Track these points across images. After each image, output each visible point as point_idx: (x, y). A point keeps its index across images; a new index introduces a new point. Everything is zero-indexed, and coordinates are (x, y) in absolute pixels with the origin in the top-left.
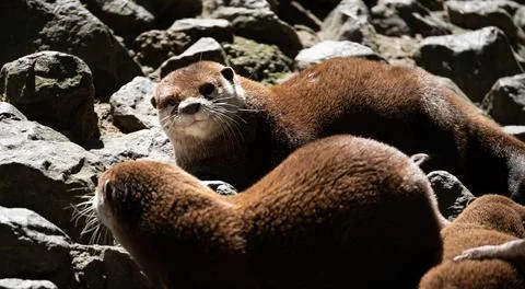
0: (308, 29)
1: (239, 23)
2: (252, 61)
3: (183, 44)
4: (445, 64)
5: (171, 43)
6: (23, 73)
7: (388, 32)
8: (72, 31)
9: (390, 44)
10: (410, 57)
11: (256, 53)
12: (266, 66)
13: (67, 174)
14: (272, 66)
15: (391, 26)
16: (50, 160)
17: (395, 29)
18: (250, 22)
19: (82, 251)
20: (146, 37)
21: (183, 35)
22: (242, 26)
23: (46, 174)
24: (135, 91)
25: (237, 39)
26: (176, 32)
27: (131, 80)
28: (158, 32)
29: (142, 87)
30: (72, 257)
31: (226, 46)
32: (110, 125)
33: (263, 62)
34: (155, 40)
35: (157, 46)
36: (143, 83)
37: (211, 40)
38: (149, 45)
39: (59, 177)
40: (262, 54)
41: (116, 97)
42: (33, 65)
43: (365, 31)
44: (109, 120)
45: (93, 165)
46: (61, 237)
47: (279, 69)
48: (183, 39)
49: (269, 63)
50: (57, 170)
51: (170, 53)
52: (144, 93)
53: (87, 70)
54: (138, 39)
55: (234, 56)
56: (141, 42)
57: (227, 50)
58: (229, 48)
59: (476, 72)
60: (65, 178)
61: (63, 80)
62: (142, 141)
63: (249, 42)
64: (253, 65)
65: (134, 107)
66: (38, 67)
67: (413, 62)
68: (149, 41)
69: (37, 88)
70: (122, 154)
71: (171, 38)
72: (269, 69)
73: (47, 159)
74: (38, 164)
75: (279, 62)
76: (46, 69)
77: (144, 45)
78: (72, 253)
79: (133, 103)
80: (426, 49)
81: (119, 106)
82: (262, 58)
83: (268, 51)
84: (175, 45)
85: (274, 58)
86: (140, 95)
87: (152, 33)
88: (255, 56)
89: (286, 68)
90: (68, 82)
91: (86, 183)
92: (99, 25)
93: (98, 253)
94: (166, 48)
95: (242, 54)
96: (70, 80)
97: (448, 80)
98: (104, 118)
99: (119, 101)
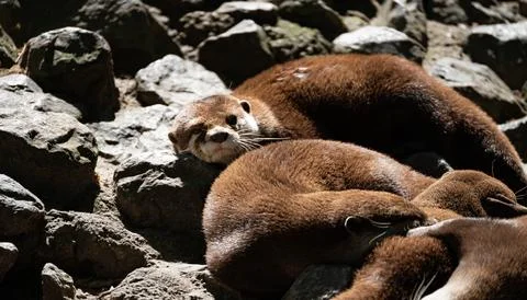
0: (362, 15)
1: (286, 7)
2: (290, 43)
3: (226, 26)
4: (490, 52)
5: (214, 24)
6: (43, 48)
7: (447, 20)
8: (111, 9)
9: (443, 32)
10: (459, 45)
11: (297, 36)
12: (304, 49)
13: (52, 143)
14: (310, 49)
15: (450, 15)
16: (38, 130)
17: (454, 18)
18: (297, 7)
19: (56, 216)
20: (190, 18)
21: (227, 16)
22: (289, 10)
23: (29, 142)
24: (162, 68)
25: (282, 22)
26: (220, 14)
27: (161, 58)
28: (202, 13)
29: (170, 64)
30: (46, 222)
31: (268, 28)
32: (134, 100)
33: (301, 45)
34: (198, 21)
35: (199, 26)
36: (172, 61)
37: (251, 22)
38: (192, 26)
39: (44, 146)
40: (301, 38)
41: (142, 73)
42: (54, 40)
43: (410, 18)
44: (134, 96)
45: (82, 135)
46: (31, 202)
47: (316, 52)
48: (227, 21)
49: (307, 46)
50: (43, 140)
51: (211, 34)
52: (171, 70)
53: (106, 46)
54: (182, 19)
55: (274, 38)
56: (185, 23)
57: (268, 32)
58: (270, 31)
59: (520, 61)
60: (50, 147)
61: (81, 55)
62: (153, 115)
63: (292, 25)
64: (290, 47)
65: (158, 83)
66: (58, 43)
67: (460, 49)
68: (192, 22)
69: (55, 63)
70: (130, 128)
71: (214, 19)
72: (307, 51)
73: (35, 128)
74: (23, 133)
75: (318, 45)
76: (66, 44)
77: (187, 26)
78: (46, 217)
79: (157, 80)
80: (473, 37)
81: (143, 81)
82: (301, 41)
83: (308, 34)
84: (217, 27)
85: (313, 42)
86: (166, 72)
87: (197, 14)
88: (294, 39)
89: (325, 51)
90: (86, 57)
91: (71, 153)
92: (137, 5)
93: (71, 219)
94: (208, 29)
95: (282, 36)
96: (87, 55)
97: (485, 67)
98: (127, 93)
99: (144, 78)
